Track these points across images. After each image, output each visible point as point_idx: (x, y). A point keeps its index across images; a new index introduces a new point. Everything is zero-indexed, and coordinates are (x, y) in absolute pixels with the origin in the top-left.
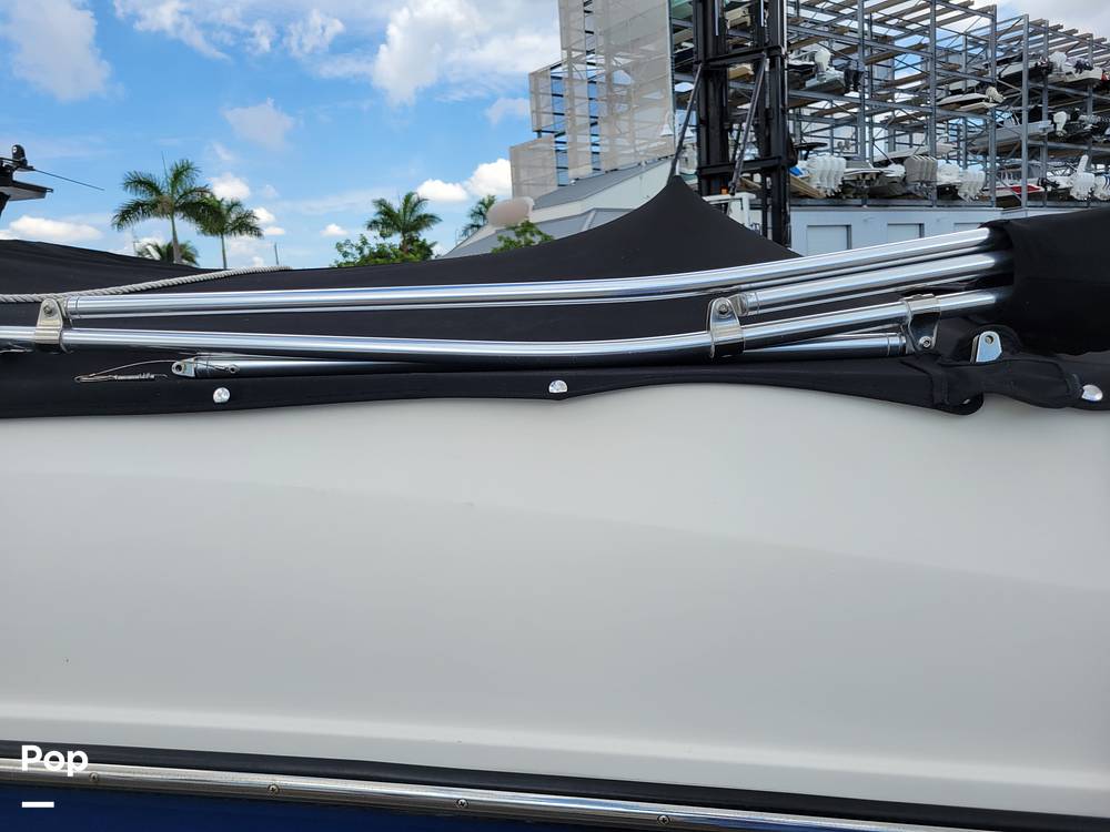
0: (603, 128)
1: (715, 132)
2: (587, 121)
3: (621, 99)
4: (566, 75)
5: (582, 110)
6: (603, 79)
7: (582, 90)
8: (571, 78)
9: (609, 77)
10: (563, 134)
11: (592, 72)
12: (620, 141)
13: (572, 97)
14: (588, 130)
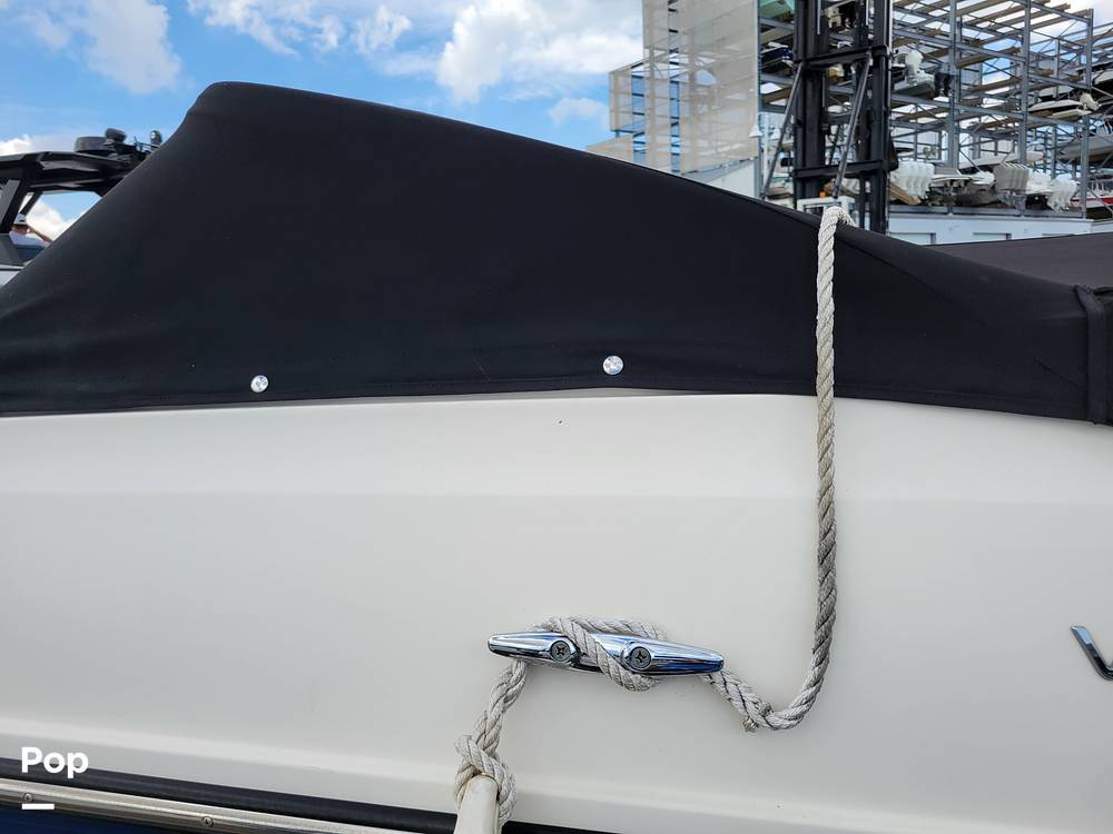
0: (684, 128)
1: (813, 135)
2: (668, 121)
3: (703, 100)
4: (648, 74)
5: (663, 109)
6: (686, 78)
7: (664, 90)
8: (652, 77)
9: (692, 77)
10: (643, 133)
11: (674, 70)
12: (702, 143)
13: (653, 97)
14: (668, 131)
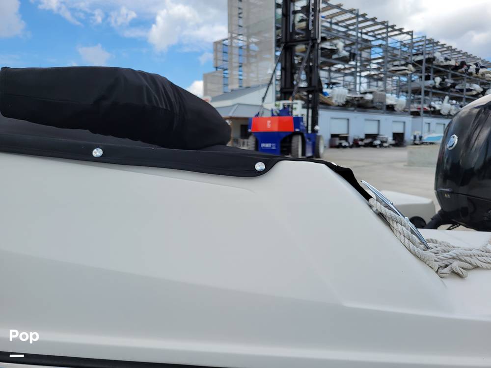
0: (244, 68)
2: (237, 65)
3: (252, 56)
4: (229, 44)
5: (236, 60)
6: (245, 47)
7: (236, 51)
8: (231, 46)
9: (248, 46)
10: (226, 69)
11: (241, 43)
12: (252, 75)
13: (231, 54)
14: (237, 69)
